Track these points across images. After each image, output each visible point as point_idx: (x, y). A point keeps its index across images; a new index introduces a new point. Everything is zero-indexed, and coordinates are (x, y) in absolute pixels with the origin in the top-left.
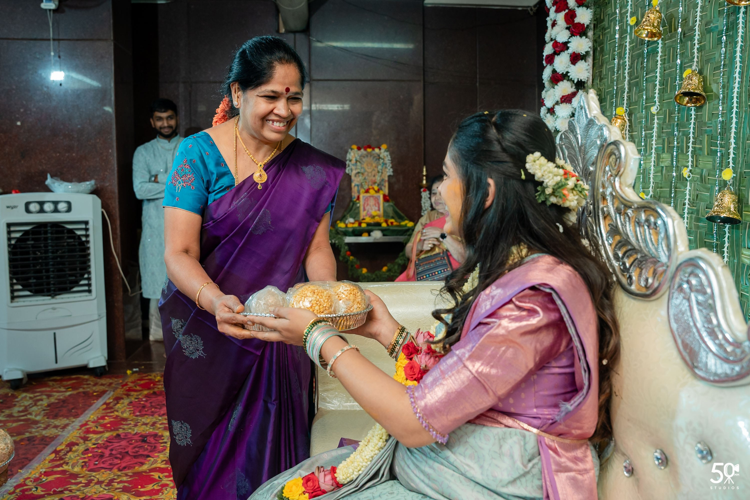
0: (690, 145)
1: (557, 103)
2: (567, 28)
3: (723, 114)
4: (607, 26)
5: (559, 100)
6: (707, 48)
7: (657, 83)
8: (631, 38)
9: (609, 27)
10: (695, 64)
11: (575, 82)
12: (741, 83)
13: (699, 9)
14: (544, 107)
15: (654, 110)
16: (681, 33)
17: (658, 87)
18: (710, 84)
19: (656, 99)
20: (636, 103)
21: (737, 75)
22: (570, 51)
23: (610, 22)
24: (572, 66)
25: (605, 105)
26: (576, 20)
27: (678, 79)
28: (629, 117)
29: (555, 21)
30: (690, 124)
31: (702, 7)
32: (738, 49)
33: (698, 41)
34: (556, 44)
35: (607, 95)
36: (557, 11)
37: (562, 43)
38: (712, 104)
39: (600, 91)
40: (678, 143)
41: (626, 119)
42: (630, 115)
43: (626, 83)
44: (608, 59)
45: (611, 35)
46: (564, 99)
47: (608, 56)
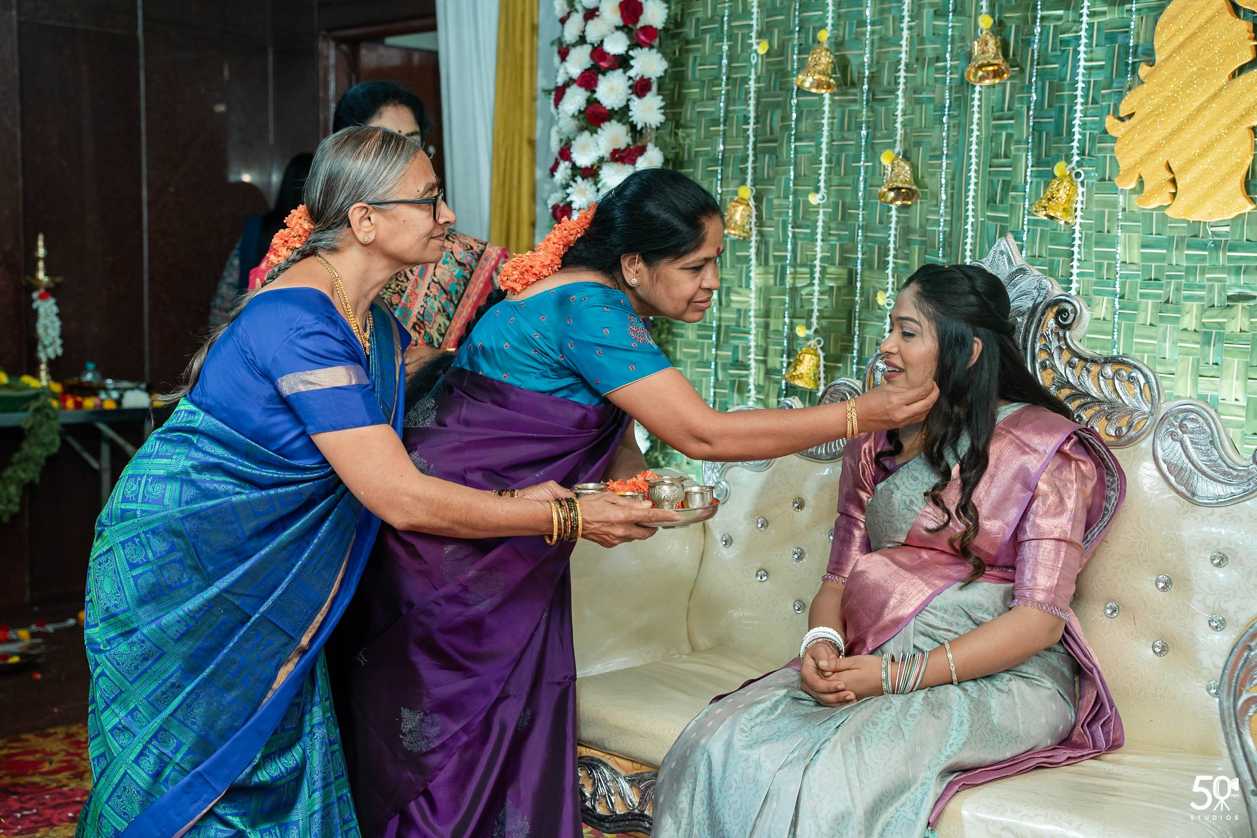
0: (890, 259)
1: (601, 160)
2: (617, 28)
3: (945, 221)
4: (692, 35)
5: (607, 155)
6: (917, 124)
7: (823, 158)
8: (756, 74)
9: (701, 41)
10: (898, 144)
11: (639, 128)
12: (976, 184)
13: (902, 67)
14: (567, 163)
15: (814, 199)
16: (868, 92)
17: (824, 165)
18: (922, 177)
19: (822, 184)
20: (770, 180)
21: (973, 174)
22: (632, 73)
23: (701, 34)
24: (634, 97)
25: (694, 172)
26: (644, 21)
27: (863, 159)
28: (755, 201)
29: (597, 9)
30: (890, 229)
31: (907, 65)
32: (974, 139)
33: (902, 111)
34: (598, 52)
35: (696, 156)
37: (614, 55)
38: (925, 206)
39: (680, 145)
40: (863, 254)
41: (752, 203)
42: (758, 198)
43: (750, 146)
44: (698, 96)
45: (703, 57)
46: (620, 156)
47: (697, 90)
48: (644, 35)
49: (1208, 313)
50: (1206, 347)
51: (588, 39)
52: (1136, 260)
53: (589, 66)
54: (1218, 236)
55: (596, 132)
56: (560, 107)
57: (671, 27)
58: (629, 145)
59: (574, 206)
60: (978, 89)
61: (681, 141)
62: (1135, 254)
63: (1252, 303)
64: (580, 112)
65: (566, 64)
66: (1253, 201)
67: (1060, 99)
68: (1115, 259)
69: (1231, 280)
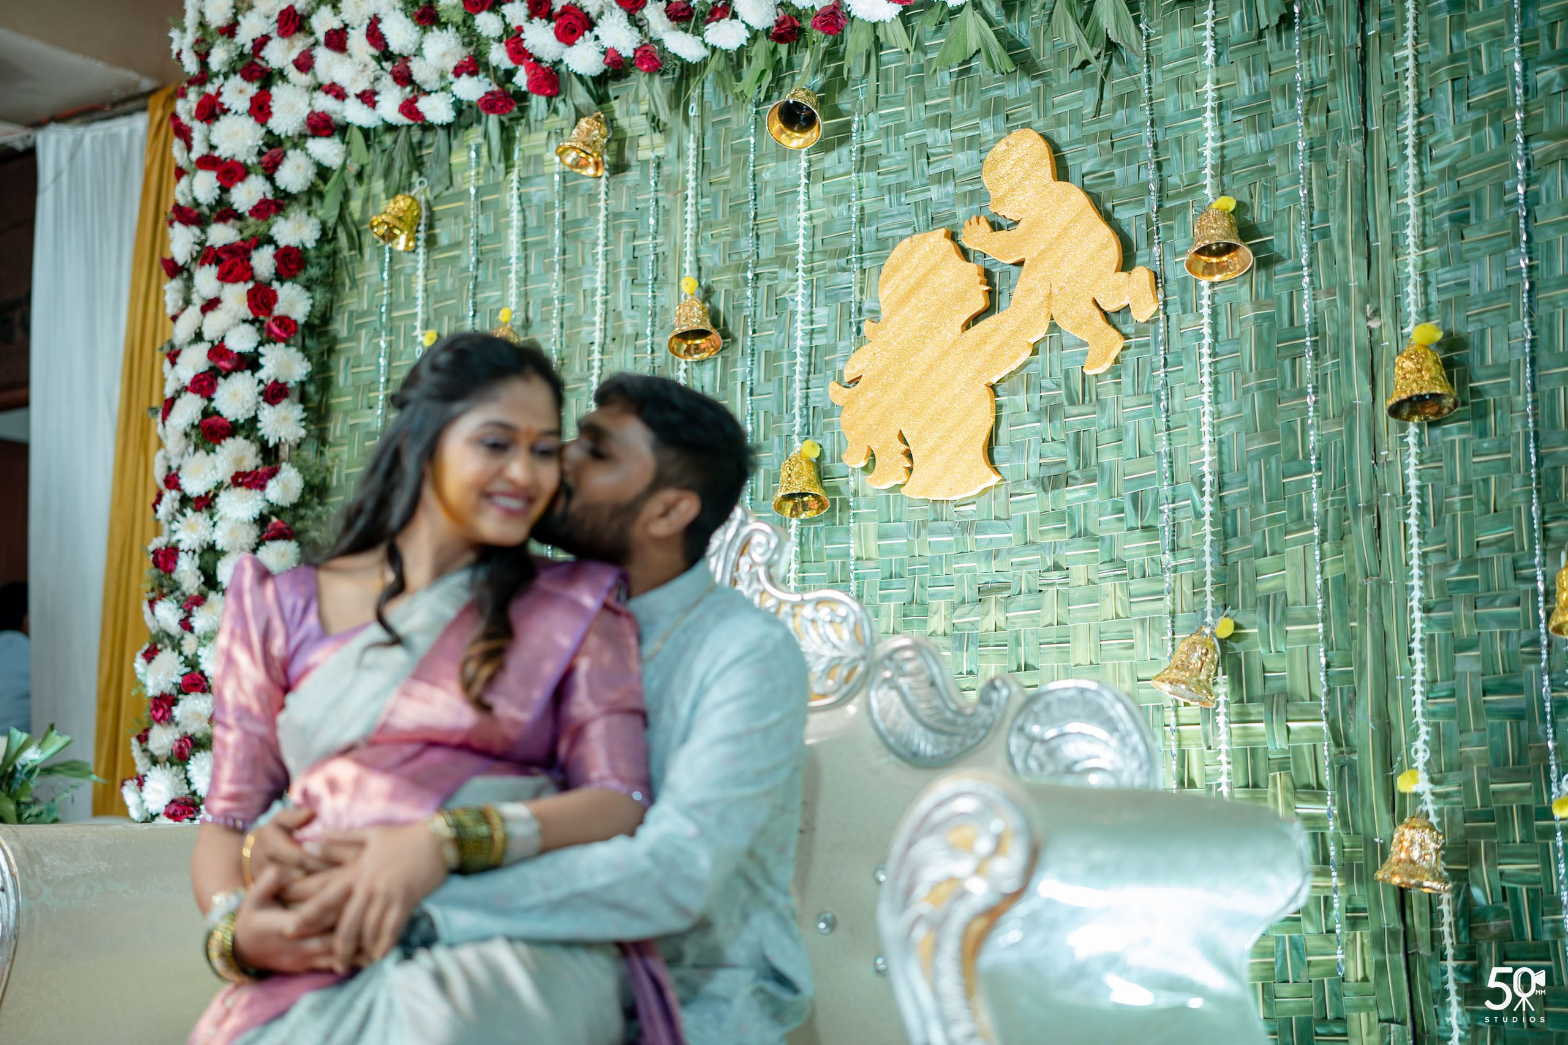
1: (219, 486)
2: (244, 321)
4: (344, 332)
5: (227, 479)
9: (353, 337)
11: (271, 444)
13: (596, 348)
14: (175, 494)
22: (262, 374)
23: (355, 330)
24: (265, 405)
26: (279, 310)
29: (218, 299)
34: (218, 351)
35: (347, 480)
36: (224, 277)
37: (239, 354)
44: (351, 406)
45: (359, 357)
46: (245, 480)
47: (349, 398)
48: (279, 326)
49: (958, 612)
50: (959, 653)
51: (207, 336)
52: (874, 554)
53: (206, 368)
54: (963, 516)
55: (214, 451)
56: (167, 423)
57: (317, 322)
58: (257, 468)
59: (181, 546)
60: (683, 366)
61: (329, 463)
62: (872, 547)
63: (1006, 594)
64: (193, 426)
65: (177, 367)
66: (996, 470)
67: (779, 369)
68: (848, 555)
69: (981, 568)
